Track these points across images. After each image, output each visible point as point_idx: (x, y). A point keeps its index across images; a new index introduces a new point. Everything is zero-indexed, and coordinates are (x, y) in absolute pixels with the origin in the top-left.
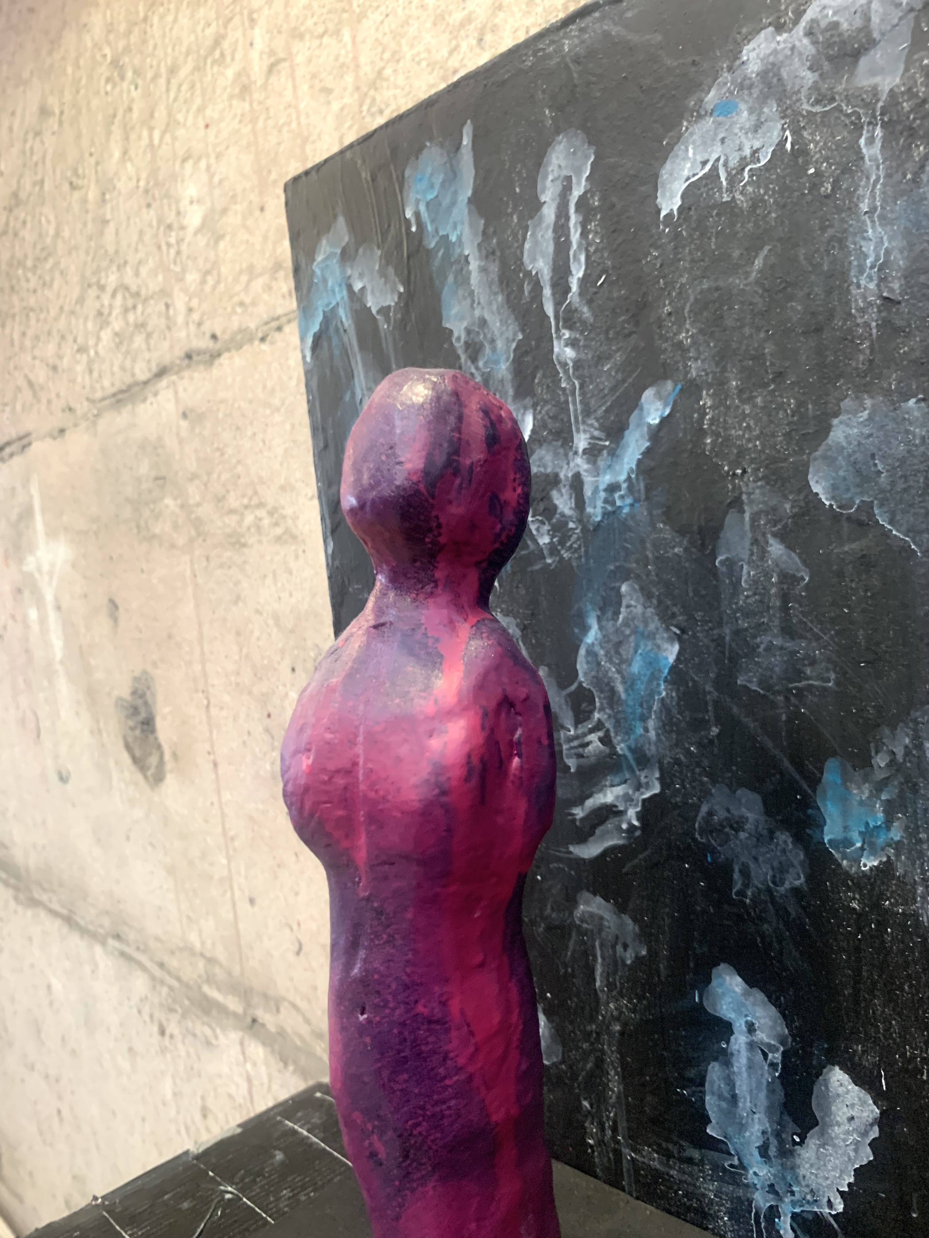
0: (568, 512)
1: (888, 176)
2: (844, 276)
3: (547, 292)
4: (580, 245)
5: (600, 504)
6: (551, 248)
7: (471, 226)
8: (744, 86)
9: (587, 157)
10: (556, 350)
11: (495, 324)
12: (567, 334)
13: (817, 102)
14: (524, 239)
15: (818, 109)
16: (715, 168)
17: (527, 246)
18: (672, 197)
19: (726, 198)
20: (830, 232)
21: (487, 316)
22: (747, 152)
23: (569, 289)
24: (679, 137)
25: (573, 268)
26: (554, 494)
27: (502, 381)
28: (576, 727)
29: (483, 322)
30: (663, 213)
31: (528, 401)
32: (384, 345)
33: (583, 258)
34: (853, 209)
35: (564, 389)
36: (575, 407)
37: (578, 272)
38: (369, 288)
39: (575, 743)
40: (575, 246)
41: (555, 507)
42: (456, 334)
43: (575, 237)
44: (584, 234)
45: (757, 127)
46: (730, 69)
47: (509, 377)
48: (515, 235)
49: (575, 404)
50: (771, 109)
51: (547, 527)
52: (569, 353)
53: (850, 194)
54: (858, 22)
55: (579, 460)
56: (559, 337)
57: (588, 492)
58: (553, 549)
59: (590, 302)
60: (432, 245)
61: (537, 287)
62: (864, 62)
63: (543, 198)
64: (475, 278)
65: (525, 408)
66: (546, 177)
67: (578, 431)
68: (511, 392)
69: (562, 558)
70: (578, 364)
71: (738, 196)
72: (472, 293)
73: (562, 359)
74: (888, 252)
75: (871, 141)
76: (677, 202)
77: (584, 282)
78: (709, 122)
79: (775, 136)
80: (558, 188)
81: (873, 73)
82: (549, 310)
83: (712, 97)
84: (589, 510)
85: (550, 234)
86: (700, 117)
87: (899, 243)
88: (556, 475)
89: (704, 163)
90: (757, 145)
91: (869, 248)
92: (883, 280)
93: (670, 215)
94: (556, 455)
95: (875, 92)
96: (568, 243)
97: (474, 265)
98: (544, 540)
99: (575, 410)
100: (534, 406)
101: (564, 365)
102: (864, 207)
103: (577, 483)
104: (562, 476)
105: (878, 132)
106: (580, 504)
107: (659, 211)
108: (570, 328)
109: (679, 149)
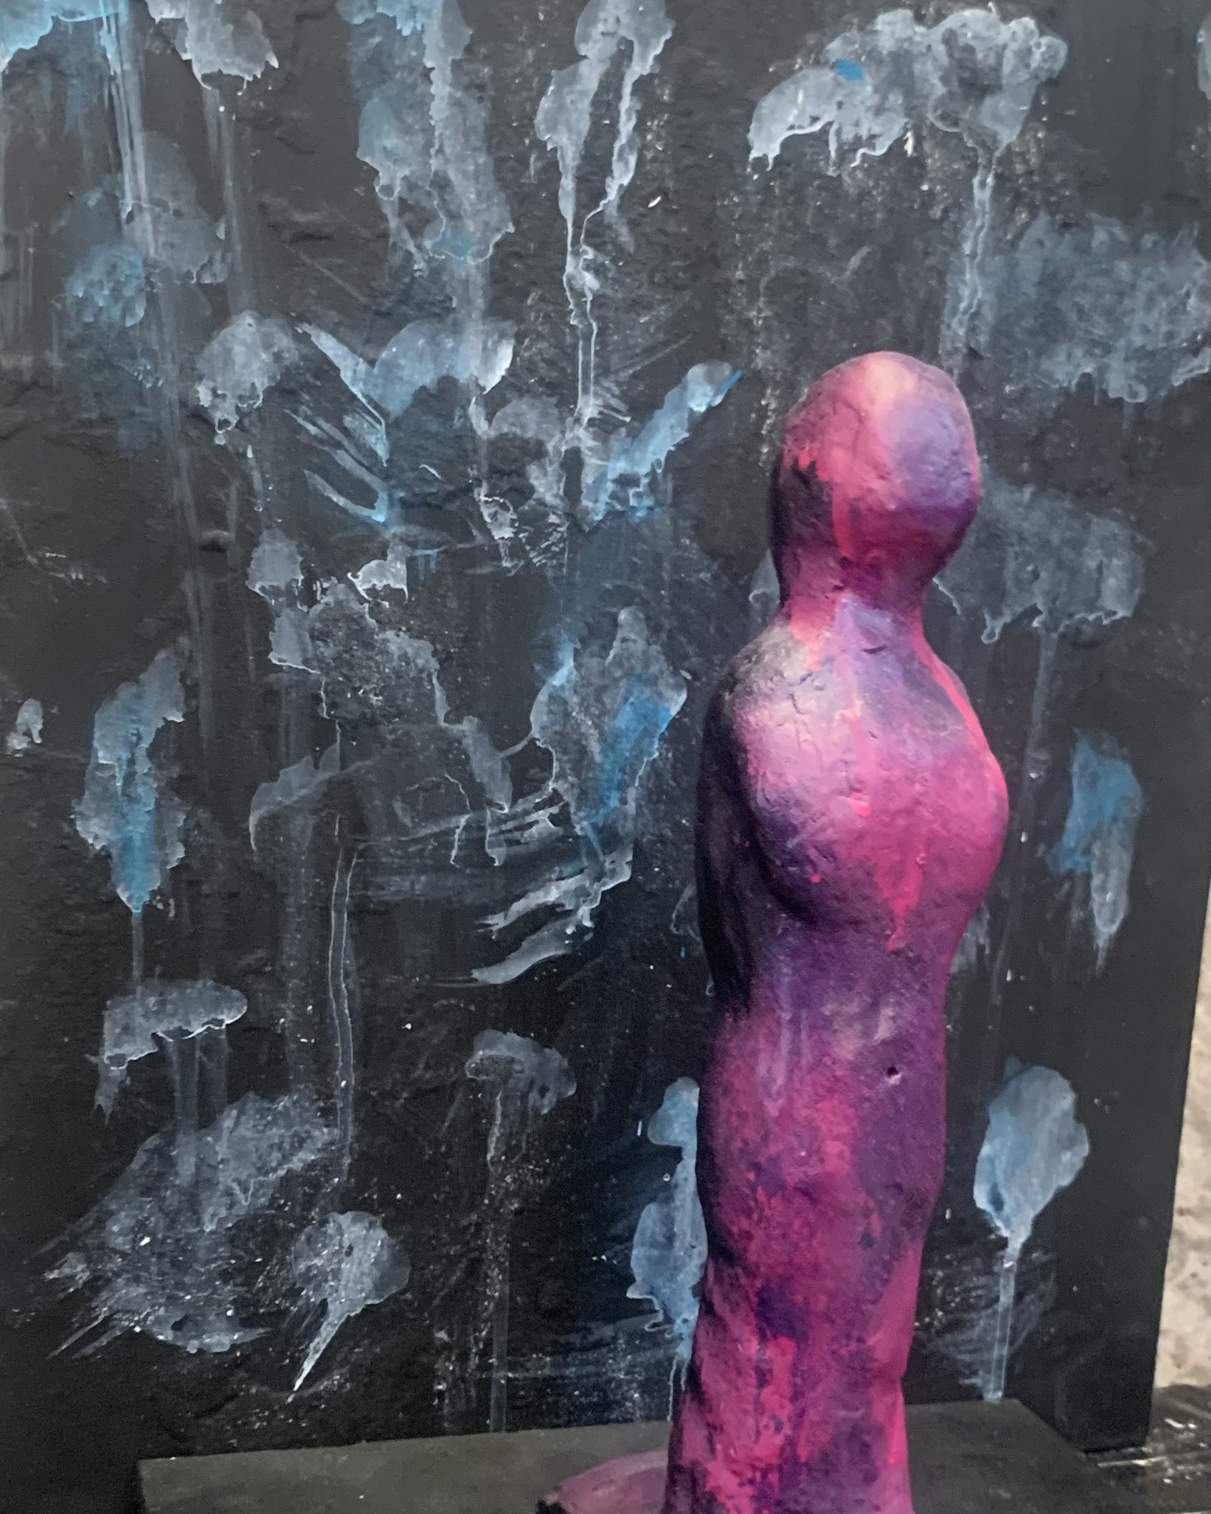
0: (549, 499)
1: (993, 228)
2: (938, 313)
3: (568, 184)
4: (630, 141)
5: (604, 498)
6: (585, 126)
7: (445, 28)
8: (873, 56)
9: (660, 31)
10: (569, 268)
11: (467, 194)
12: (590, 254)
13: (943, 118)
14: (542, 92)
15: (939, 125)
16: (825, 131)
17: (545, 104)
18: (770, 140)
19: (831, 172)
20: (931, 261)
21: (452, 175)
22: (864, 134)
23: (603, 194)
24: (790, 72)
25: (617, 167)
26: (533, 471)
27: (466, 282)
28: (514, 802)
29: (442, 184)
30: (754, 154)
31: (510, 326)
32: (213, 140)
33: (632, 160)
34: (955, 245)
35: (573, 328)
36: (587, 356)
37: (621, 176)
38: (192, 28)
39: (510, 825)
40: (623, 140)
41: (532, 489)
42: (383, 180)
43: (626, 126)
44: (640, 128)
45: (879, 111)
46: (861, 29)
47: (479, 280)
48: (526, 81)
49: (587, 352)
50: (896, 99)
51: (511, 515)
52: (590, 282)
53: (956, 229)
54: (992, 61)
55: (581, 432)
56: (577, 254)
57: (588, 478)
58: (516, 549)
59: (633, 224)
60: (358, 20)
61: (552, 169)
62: (988, 102)
63: (583, 50)
64: (439, 111)
65: (503, 336)
66: (593, 21)
67: (586, 391)
68: (480, 303)
69: (529, 562)
70: (600, 301)
71: (846, 179)
72: (428, 130)
73: (577, 286)
74: (980, 304)
75: (983, 184)
76: (773, 151)
77: (627, 194)
78: (828, 75)
79: (895, 132)
80: (611, 47)
81: (997, 118)
82: (567, 208)
83: (835, 47)
84: (586, 503)
85: (586, 105)
86: (817, 63)
87: (991, 298)
88: (540, 444)
89: (815, 119)
90: (876, 130)
91: (966, 292)
92: (972, 330)
93: (762, 161)
94: (544, 415)
95: (994, 137)
96: (613, 131)
97: (441, 89)
98: (503, 533)
99: (586, 364)
100: (519, 338)
101: (579, 294)
102: (967, 248)
103: (572, 463)
104: (550, 447)
105: (990, 180)
106: (573, 491)
107: (748, 149)
108: (597, 247)
109: (788, 87)
